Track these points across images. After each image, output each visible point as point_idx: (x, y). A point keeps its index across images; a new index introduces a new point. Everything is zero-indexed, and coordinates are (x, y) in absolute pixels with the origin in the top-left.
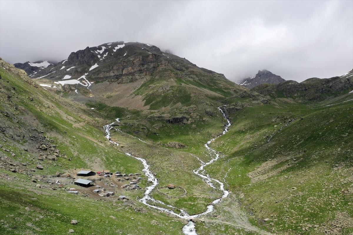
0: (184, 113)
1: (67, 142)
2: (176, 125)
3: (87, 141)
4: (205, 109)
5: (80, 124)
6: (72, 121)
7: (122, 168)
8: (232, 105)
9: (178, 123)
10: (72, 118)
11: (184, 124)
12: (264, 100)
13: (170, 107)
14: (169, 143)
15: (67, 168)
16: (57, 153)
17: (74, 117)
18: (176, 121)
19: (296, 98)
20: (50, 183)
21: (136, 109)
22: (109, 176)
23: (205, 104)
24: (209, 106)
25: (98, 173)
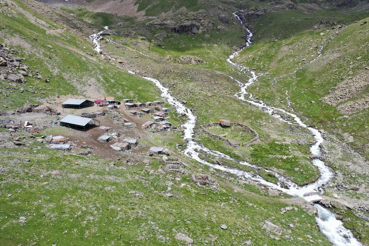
0: (192, 19)
1: (39, 53)
2: (183, 35)
3: (71, 53)
4: (218, 15)
5: (56, 30)
6: (44, 25)
7: (132, 94)
8: (251, 10)
9: (186, 32)
10: (44, 23)
11: (194, 34)
12: (289, 4)
13: (172, 13)
14: (183, 58)
15: (44, 96)
16: (24, 70)
17: (46, 22)
18: (183, 29)
19: (321, 4)
20: (11, 127)
21: (127, 15)
22: (116, 107)
23: (217, 8)
24: (221, 11)
25: (98, 102)
